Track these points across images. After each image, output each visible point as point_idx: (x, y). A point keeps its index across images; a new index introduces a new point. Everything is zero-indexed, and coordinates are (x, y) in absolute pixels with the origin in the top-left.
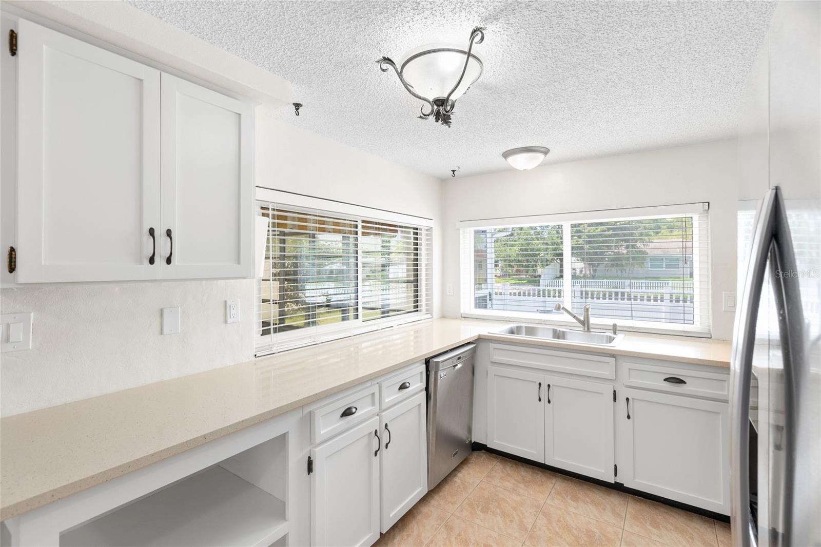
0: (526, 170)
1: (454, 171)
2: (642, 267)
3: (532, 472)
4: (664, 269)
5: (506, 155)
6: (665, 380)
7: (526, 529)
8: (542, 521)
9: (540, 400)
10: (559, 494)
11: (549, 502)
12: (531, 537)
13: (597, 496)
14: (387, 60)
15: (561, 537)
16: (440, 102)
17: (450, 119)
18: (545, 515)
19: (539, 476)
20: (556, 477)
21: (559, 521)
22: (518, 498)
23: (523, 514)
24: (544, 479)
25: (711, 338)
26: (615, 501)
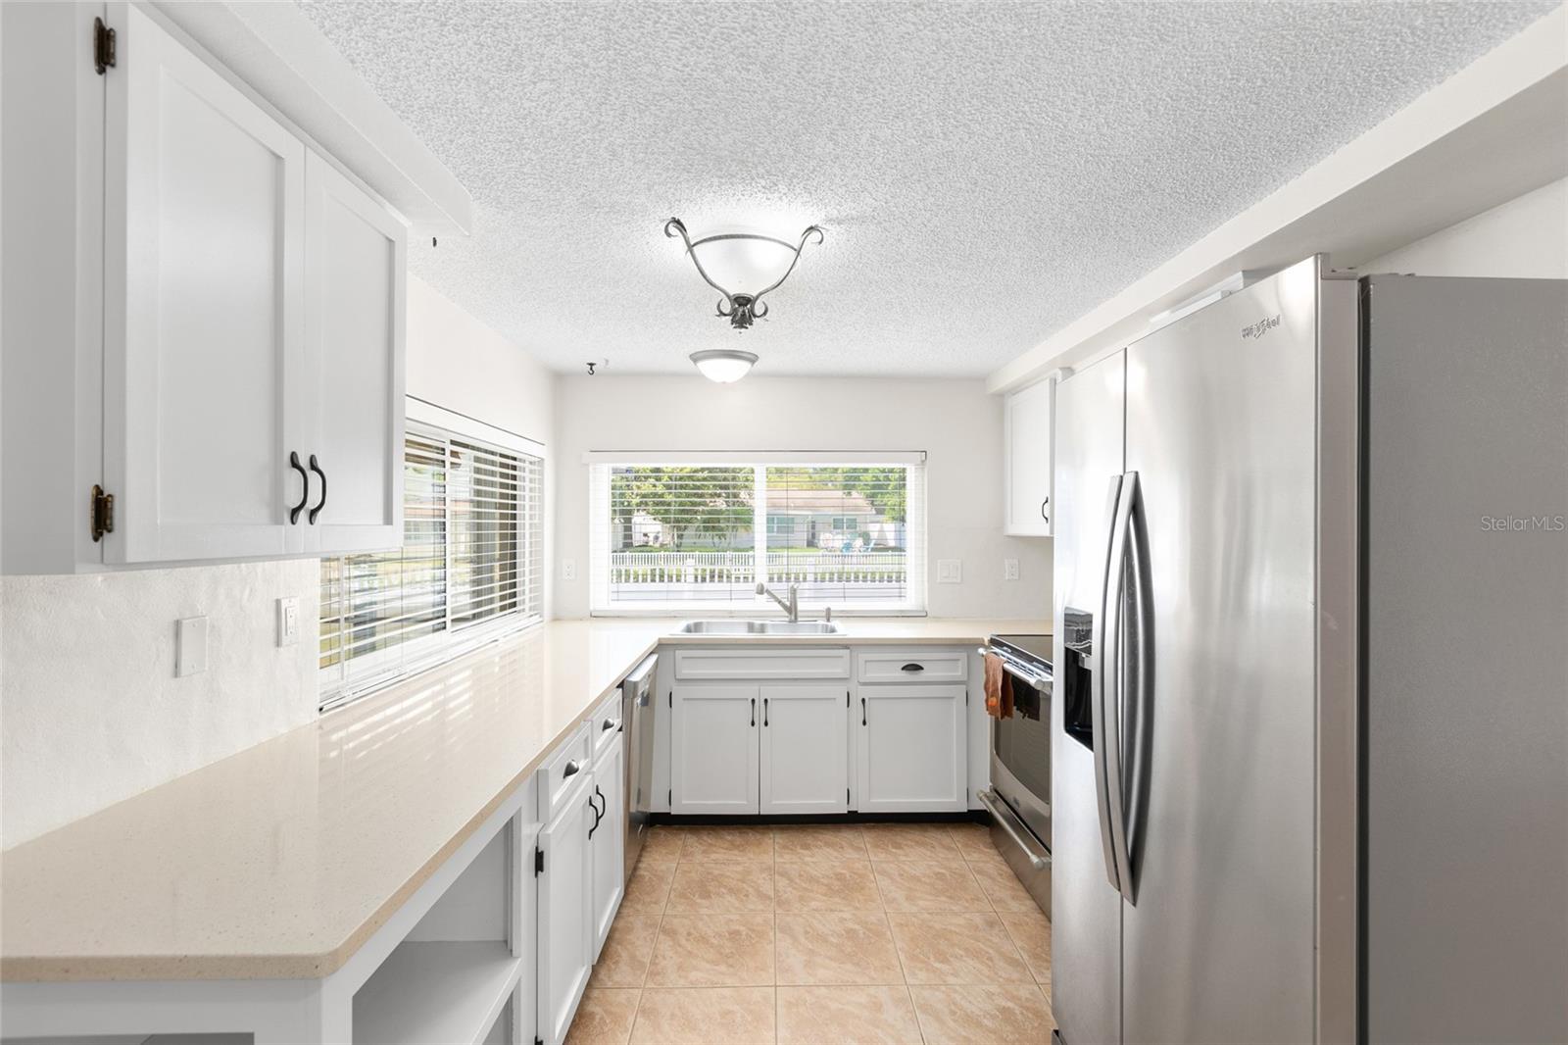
0: (724, 383)
1: (591, 365)
2: (747, 531)
3: (740, 833)
4: (775, 534)
5: (696, 358)
6: (903, 669)
7: (769, 898)
8: (782, 883)
9: (753, 724)
10: (785, 847)
11: (778, 860)
12: (780, 903)
13: (828, 836)
14: (678, 223)
15: (812, 891)
16: (742, 301)
17: (751, 324)
18: (784, 874)
19: (750, 835)
20: (772, 830)
21: (800, 876)
22: (739, 868)
23: (755, 882)
24: (758, 836)
25: (926, 616)
26: (847, 836)
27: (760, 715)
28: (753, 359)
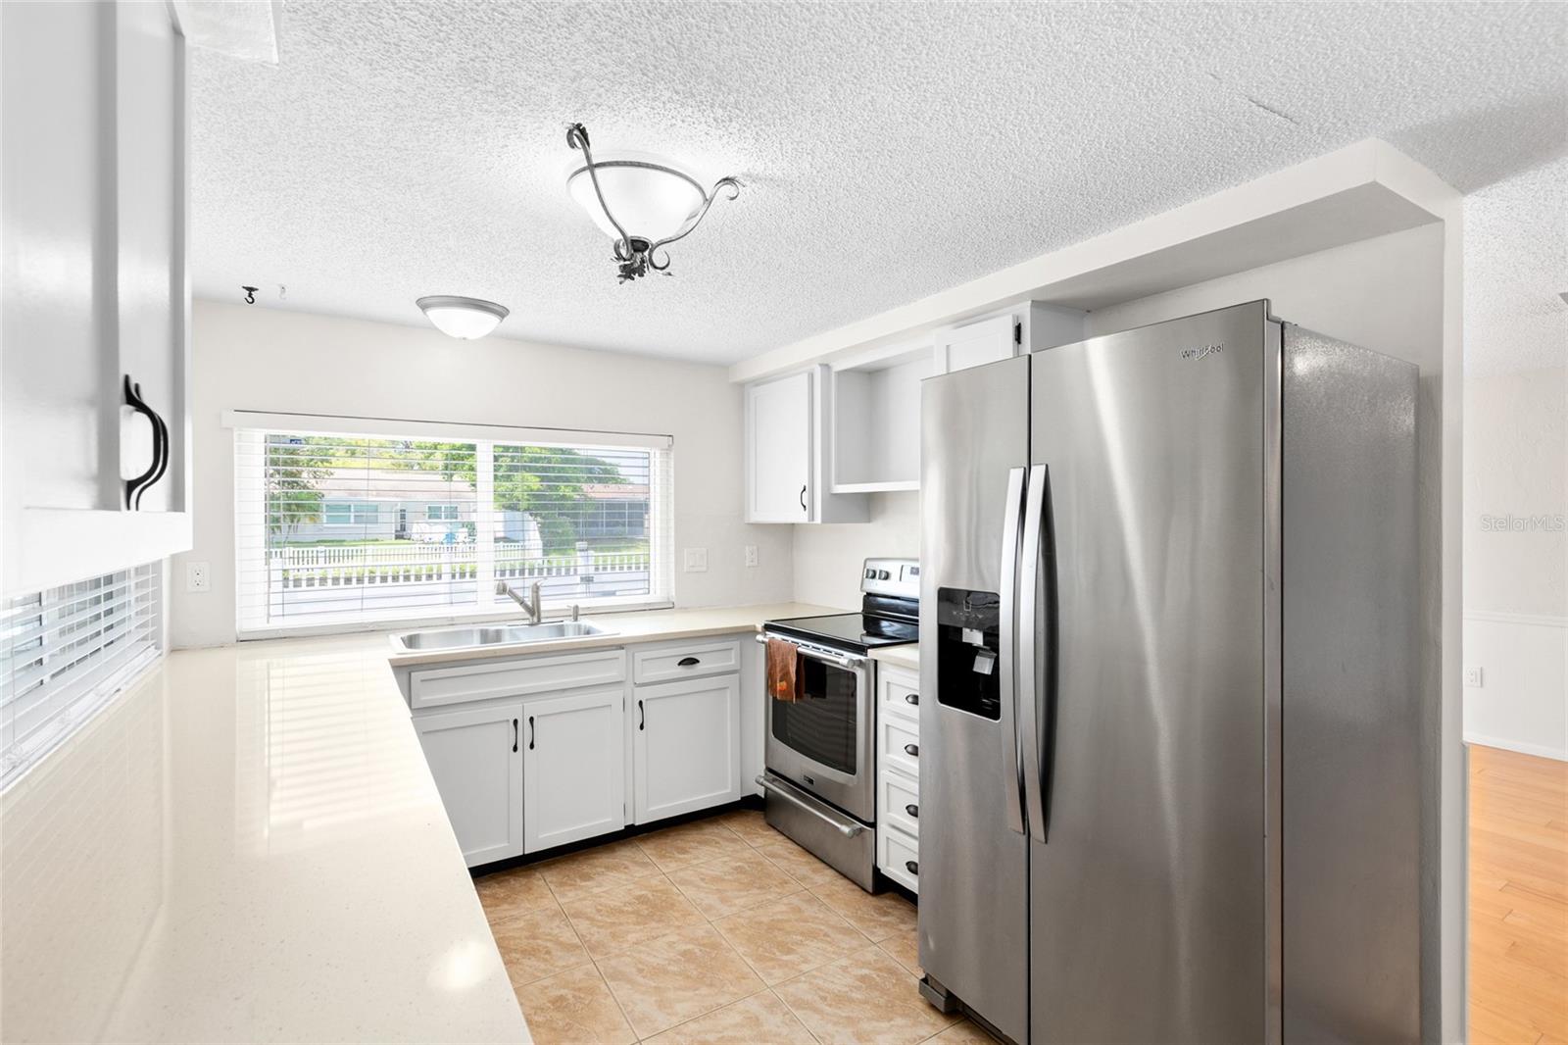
0: (464, 339)
1: (251, 290)
3: (498, 883)
4: (351, 525)
5: (424, 304)
6: (680, 664)
7: (578, 947)
8: (583, 926)
9: (515, 749)
10: (562, 884)
11: (561, 901)
12: (593, 949)
13: (603, 860)
15: (621, 924)
16: (639, 246)
18: (578, 915)
19: (513, 882)
20: (535, 869)
21: (599, 911)
22: (521, 924)
23: (550, 934)
24: (524, 881)
25: (673, 607)
26: (625, 854)
27: (523, 735)
28: (502, 313)
